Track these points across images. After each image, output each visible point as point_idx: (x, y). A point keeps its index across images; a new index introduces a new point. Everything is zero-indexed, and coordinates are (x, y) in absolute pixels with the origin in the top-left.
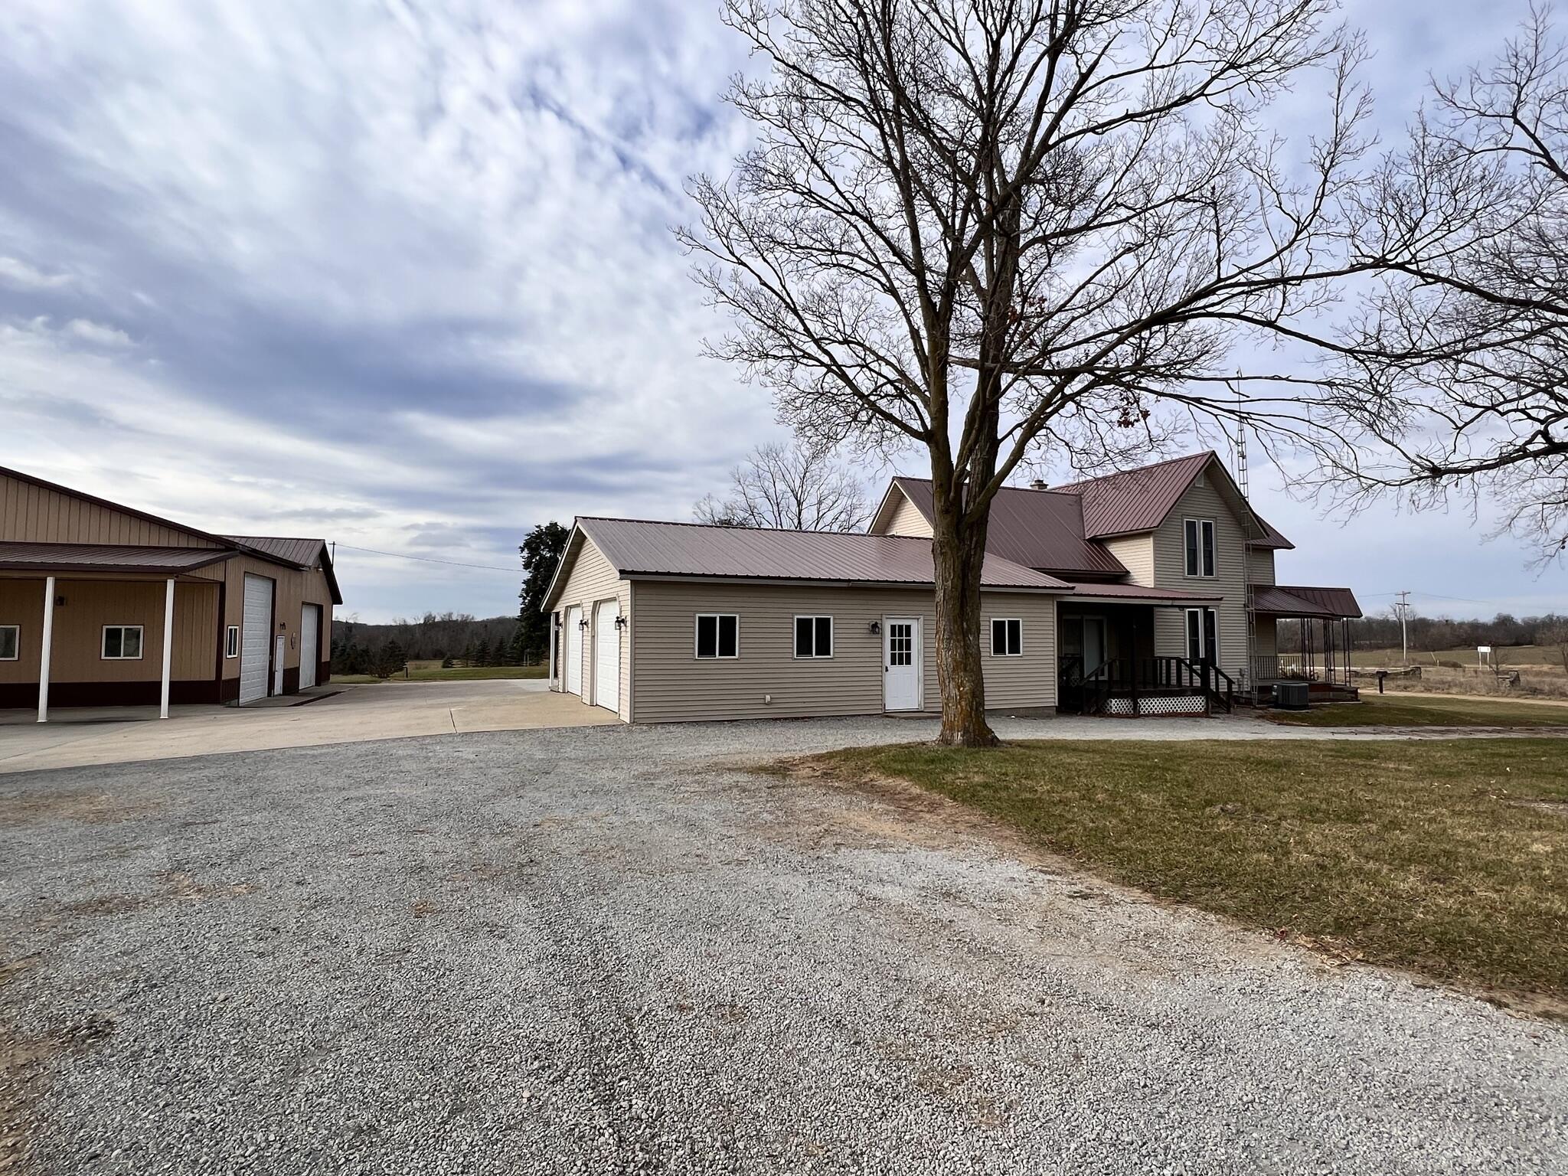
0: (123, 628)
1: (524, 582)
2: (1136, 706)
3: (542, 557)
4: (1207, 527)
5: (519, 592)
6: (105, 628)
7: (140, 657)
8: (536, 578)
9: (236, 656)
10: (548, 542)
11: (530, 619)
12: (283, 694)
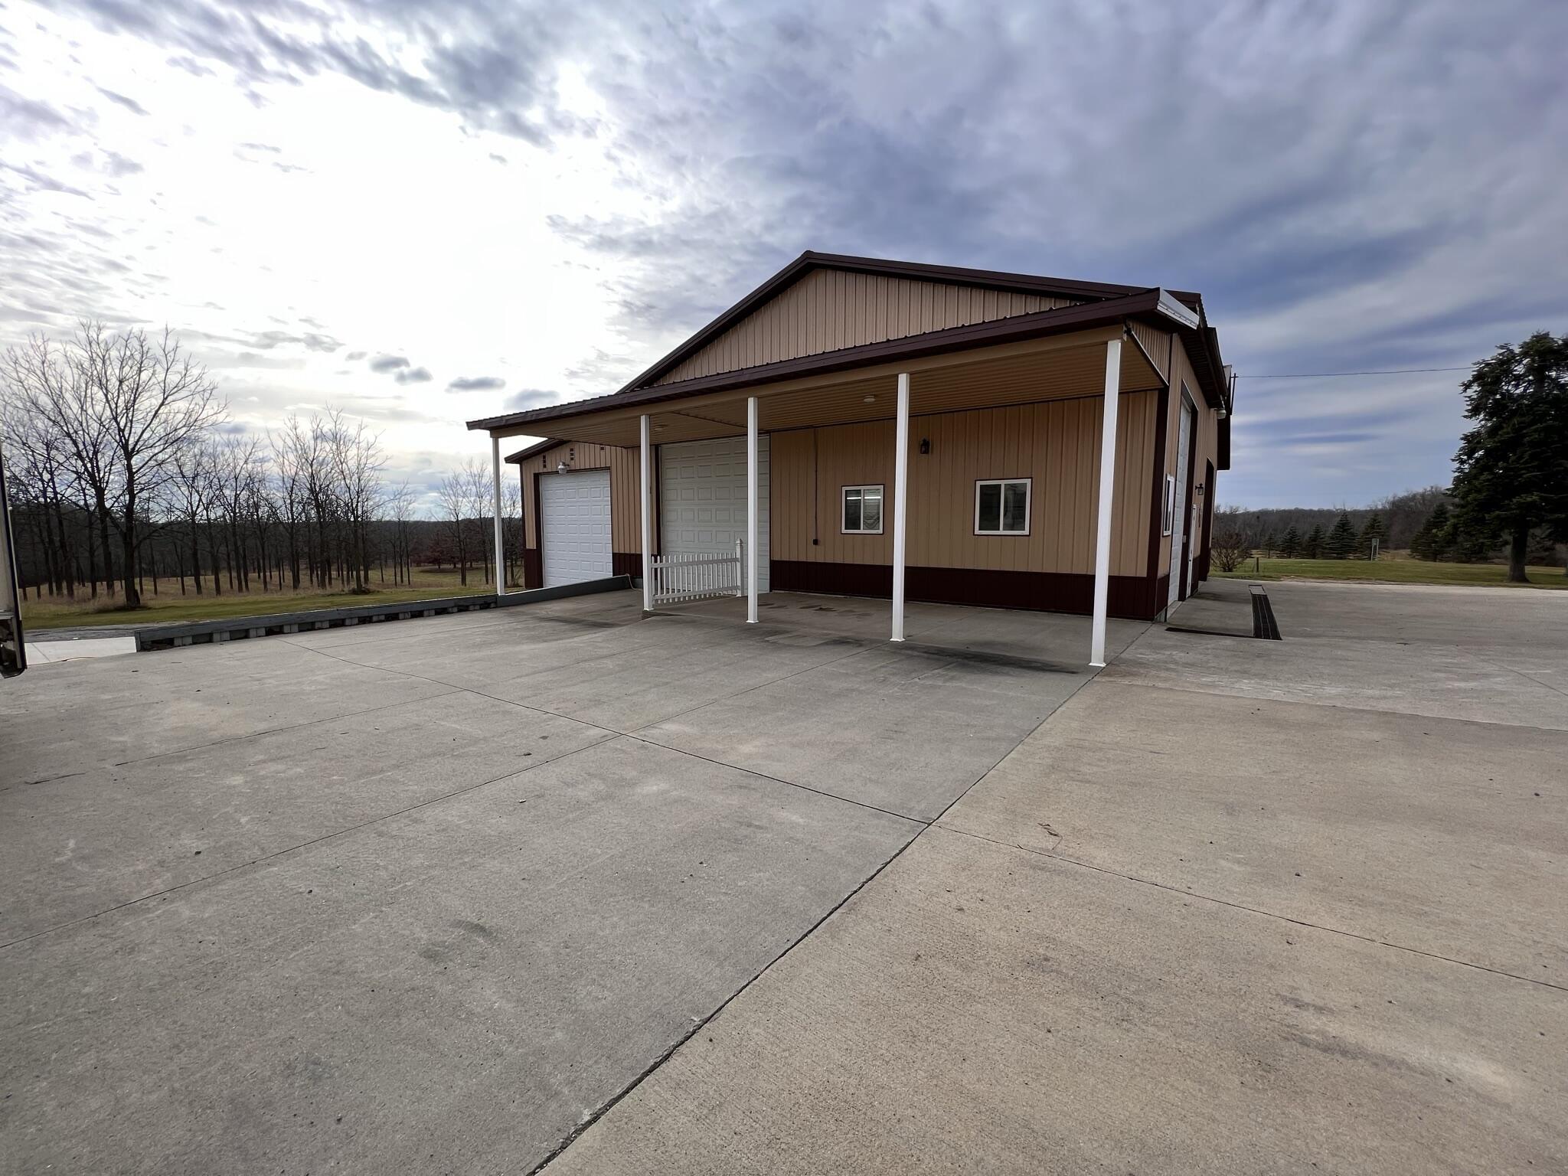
0: (1003, 483)
1: (1466, 438)
3: (1508, 394)
5: (1455, 452)
6: (979, 484)
7: (1026, 532)
8: (1492, 432)
9: (1169, 533)
10: (1519, 369)
11: (1479, 491)
12: (1192, 596)
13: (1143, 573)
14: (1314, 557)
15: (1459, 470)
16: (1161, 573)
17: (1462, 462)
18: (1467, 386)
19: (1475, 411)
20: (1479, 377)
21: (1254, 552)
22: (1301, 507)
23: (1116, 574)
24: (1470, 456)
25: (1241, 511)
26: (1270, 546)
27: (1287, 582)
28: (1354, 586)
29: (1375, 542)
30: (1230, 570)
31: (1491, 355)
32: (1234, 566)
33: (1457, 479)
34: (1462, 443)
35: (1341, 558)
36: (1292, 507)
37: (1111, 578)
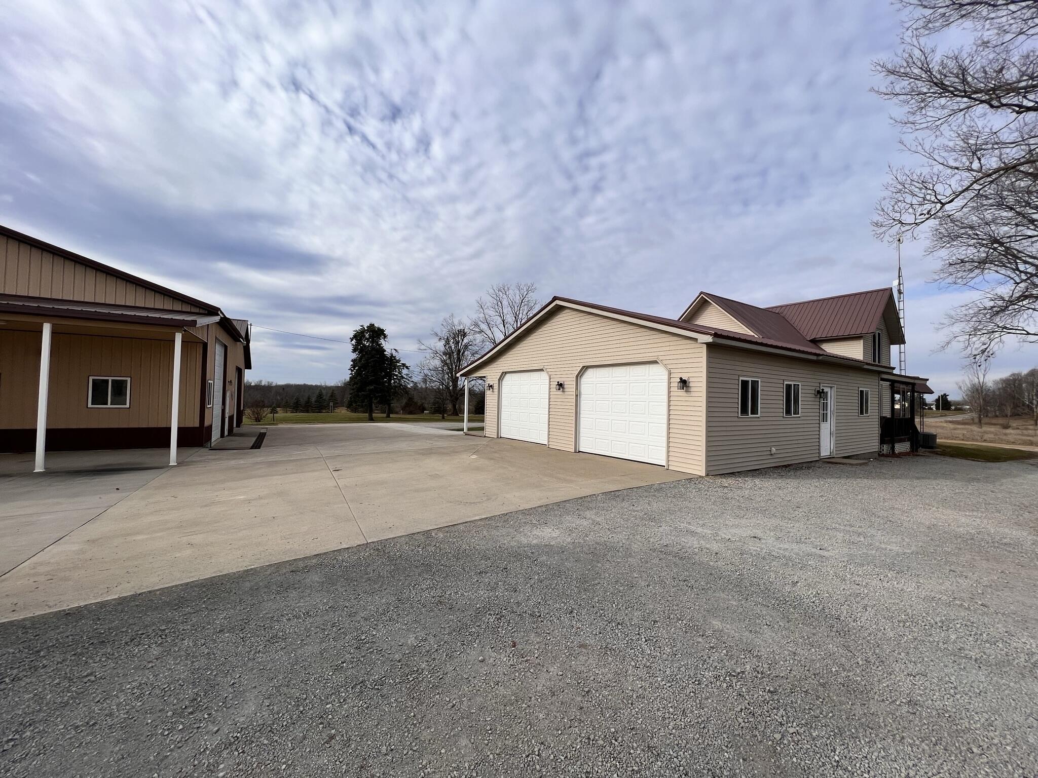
0: (110, 378)
1: (352, 361)
2: (893, 448)
3: (364, 345)
4: (879, 334)
5: (349, 367)
6: (91, 379)
7: (128, 406)
8: (360, 359)
9: (211, 406)
10: (367, 336)
11: (357, 384)
12: (229, 435)
13: (197, 425)
14: (307, 412)
15: (351, 374)
16: (207, 424)
17: (352, 371)
18: (352, 340)
19: (354, 351)
20: (355, 337)
21: (278, 409)
22: (306, 383)
23: (182, 426)
24: (354, 368)
25: (274, 384)
26: (286, 406)
27: (280, 426)
28: (307, 426)
29: (331, 404)
30: (259, 421)
31: (358, 328)
32: (261, 419)
33: (350, 377)
34: (352, 363)
35: (320, 412)
36: (302, 383)
37: (179, 428)
